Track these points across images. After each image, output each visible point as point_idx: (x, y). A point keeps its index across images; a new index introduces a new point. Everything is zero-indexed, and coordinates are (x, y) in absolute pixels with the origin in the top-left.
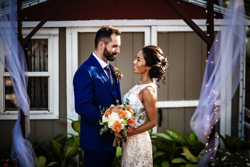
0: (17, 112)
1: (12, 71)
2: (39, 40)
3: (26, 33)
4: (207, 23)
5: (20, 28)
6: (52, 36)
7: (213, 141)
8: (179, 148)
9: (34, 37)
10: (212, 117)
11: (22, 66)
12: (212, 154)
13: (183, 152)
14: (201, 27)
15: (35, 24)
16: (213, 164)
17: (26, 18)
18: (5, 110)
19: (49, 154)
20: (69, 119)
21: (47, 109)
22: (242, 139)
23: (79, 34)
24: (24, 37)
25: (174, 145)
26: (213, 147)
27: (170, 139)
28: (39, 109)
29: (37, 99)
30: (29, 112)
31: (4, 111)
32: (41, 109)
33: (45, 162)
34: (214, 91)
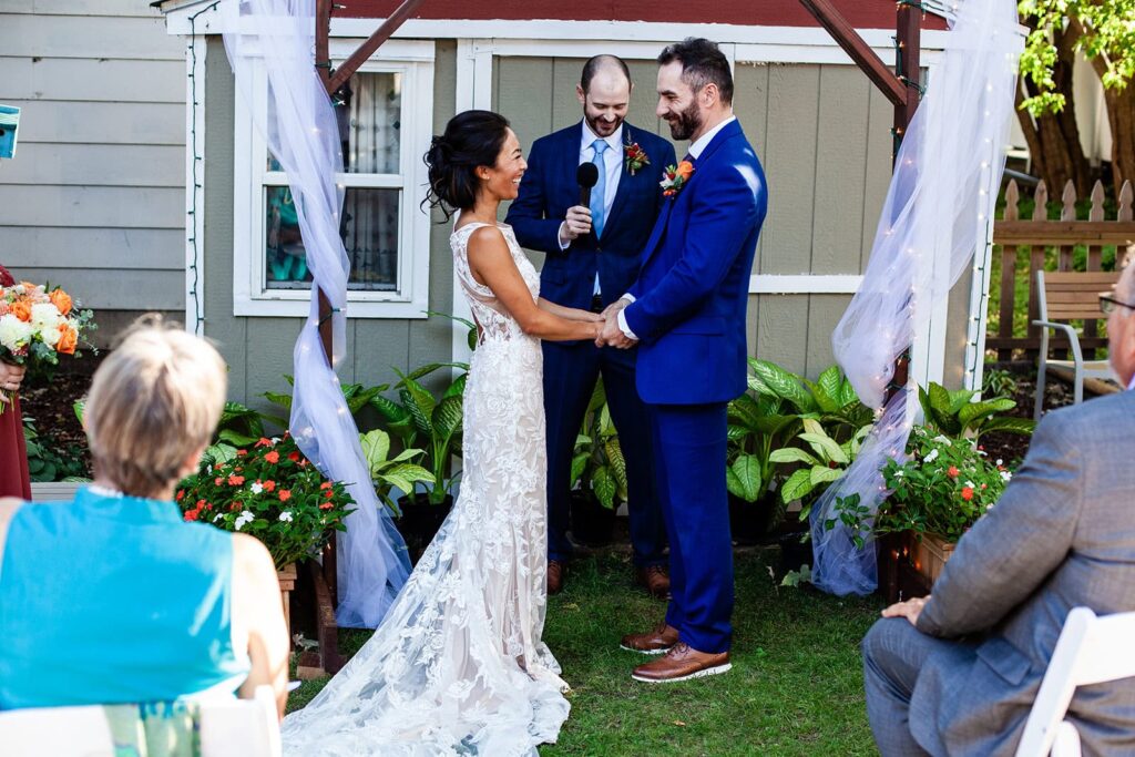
0: (307, 294)
1: (295, 168)
2: (375, 76)
3: (339, 53)
4: (898, 39)
5: (323, 38)
6: (415, 65)
7: (902, 400)
8: (792, 416)
9: (365, 68)
10: (898, 326)
11: (328, 158)
12: (897, 441)
13: (803, 431)
14: (878, 53)
15: (369, 26)
16: (901, 473)
17: (342, 7)
18: (264, 287)
19: (399, 423)
20: (457, 319)
21: (392, 286)
22: (977, 398)
23: (497, 58)
24: (336, 66)
25: (775, 408)
26: (899, 418)
27: (766, 390)
28: (368, 287)
29: (361, 255)
30: (345, 297)
31: (263, 291)
32: (376, 286)
33: (387, 447)
34: (910, 251)
